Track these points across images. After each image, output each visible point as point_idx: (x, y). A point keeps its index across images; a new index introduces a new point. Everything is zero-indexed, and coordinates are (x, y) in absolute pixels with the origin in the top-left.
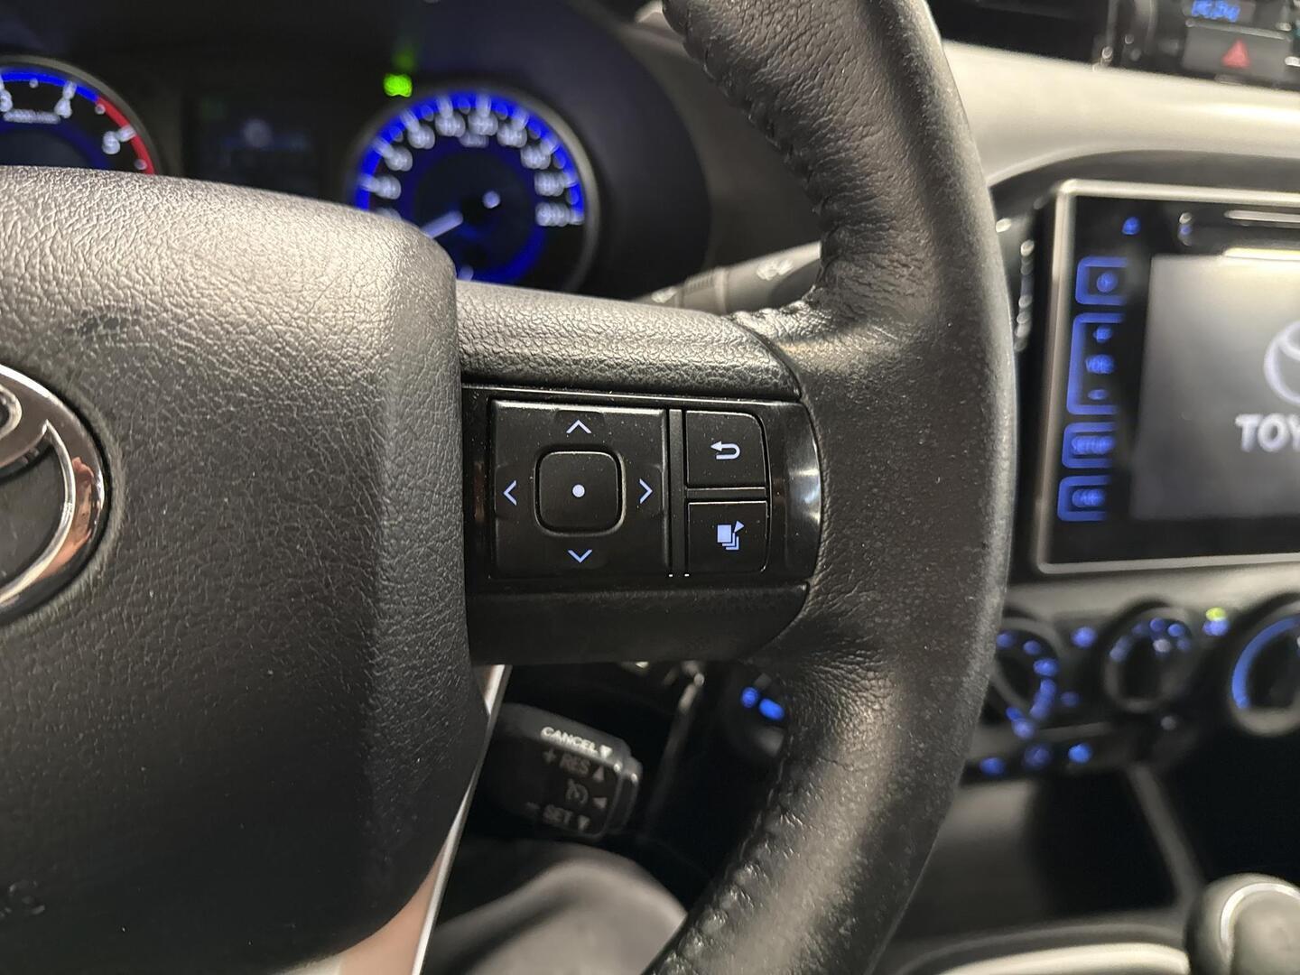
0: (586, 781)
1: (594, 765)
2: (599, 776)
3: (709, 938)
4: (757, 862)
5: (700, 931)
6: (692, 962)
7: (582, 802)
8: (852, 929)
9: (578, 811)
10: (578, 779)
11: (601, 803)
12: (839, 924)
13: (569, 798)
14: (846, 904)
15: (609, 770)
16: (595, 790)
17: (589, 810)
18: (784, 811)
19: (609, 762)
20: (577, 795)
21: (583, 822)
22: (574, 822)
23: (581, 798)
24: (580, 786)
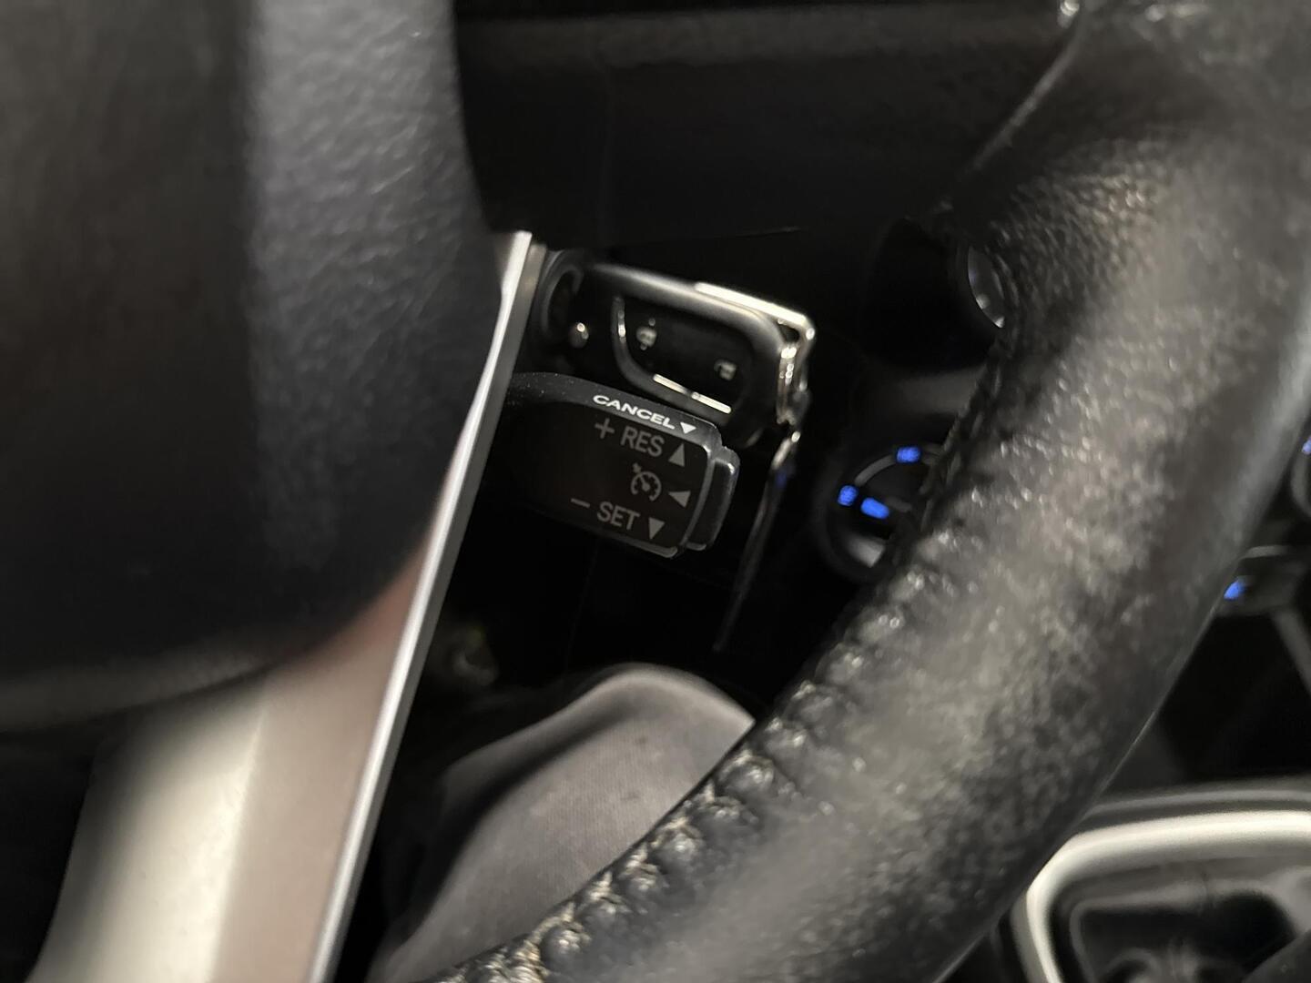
0: (661, 466)
1: (671, 442)
2: (678, 458)
3: (873, 649)
4: (959, 523)
5: (855, 641)
6: (844, 689)
7: (652, 498)
8: (1147, 614)
9: (647, 508)
10: (647, 462)
11: (682, 498)
12: (1121, 606)
13: (634, 492)
14: (1133, 570)
15: (694, 452)
16: (675, 478)
17: (665, 508)
18: (1006, 436)
19: (694, 440)
20: (646, 487)
21: (655, 526)
22: (642, 526)
23: (652, 492)
24: (650, 475)
